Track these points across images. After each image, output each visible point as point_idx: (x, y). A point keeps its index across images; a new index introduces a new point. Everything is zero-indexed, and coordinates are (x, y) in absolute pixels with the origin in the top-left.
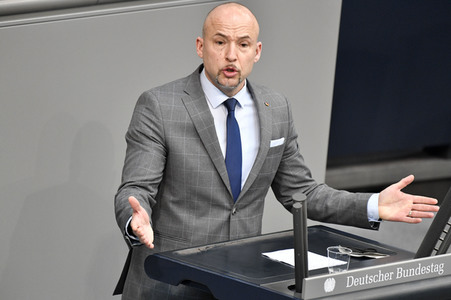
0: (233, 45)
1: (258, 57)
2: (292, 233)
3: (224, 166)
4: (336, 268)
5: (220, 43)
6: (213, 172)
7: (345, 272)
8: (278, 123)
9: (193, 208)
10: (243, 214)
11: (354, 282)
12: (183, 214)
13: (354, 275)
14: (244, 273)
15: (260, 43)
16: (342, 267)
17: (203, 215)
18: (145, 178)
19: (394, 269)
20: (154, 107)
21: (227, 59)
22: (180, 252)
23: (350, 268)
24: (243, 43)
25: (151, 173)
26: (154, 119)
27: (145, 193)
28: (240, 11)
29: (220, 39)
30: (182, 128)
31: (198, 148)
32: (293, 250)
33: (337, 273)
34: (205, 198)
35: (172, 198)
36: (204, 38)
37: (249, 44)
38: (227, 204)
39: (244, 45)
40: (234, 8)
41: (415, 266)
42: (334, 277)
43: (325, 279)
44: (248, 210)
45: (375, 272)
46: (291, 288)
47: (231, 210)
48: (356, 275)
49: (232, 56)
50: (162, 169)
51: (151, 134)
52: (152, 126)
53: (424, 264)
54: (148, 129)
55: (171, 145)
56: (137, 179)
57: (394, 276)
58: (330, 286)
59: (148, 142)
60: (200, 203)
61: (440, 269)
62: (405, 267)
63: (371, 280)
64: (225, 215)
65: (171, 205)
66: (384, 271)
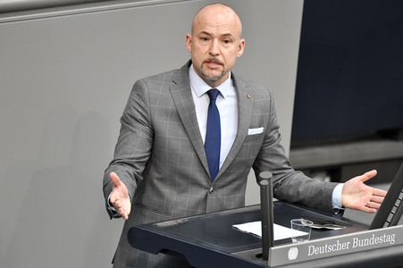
0: (216, 41)
1: (241, 52)
2: (259, 207)
3: (203, 149)
4: (298, 238)
5: (206, 39)
6: (193, 154)
7: (307, 242)
8: (258, 114)
9: (175, 186)
10: (221, 193)
11: (315, 251)
12: (166, 190)
13: (315, 244)
14: (216, 242)
15: (243, 40)
16: (304, 238)
17: (183, 191)
18: (132, 156)
19: (350, 239)
20: (143, 93)
21: (210, 54)
22: (159, 224)
23: (311, 239)
24: (225, 39)
25: (137, 152)
26: (142, 104)
27: (131, 170)
28: (224, 11)
29: (205, 36)
30: (167, 113)
31: (181, 132)
32: (260, 223)
33: (300, 243)
34: (185, 177)
35: (157, 175)
36: (192, 35)
37: (231, 41)
38: (205, 183)
39: (226, 42)
40: (219, 8)
41: (369, 236)
42: (297, 246)
43: (289, 248)
44: (226, 190)
45: (334, 242)
46: (259, 256)
47: (208, 189)
48: (316, 245)
49: (215, 51)
50: (148, 149)
51: (139, 117)
52: (140, 110)
53: (378, 235)
54: (137, 113)
55: (156, 128)
56: (124, 157)
57: (351, 245)
58: (293, 254)
59: (136, 124)
60: (181, 181)
61: (391, 239)
62: (360, 237)
63: (330, 249)
64: (202, 193)
65: (156, 182)
66: (342, 241)
